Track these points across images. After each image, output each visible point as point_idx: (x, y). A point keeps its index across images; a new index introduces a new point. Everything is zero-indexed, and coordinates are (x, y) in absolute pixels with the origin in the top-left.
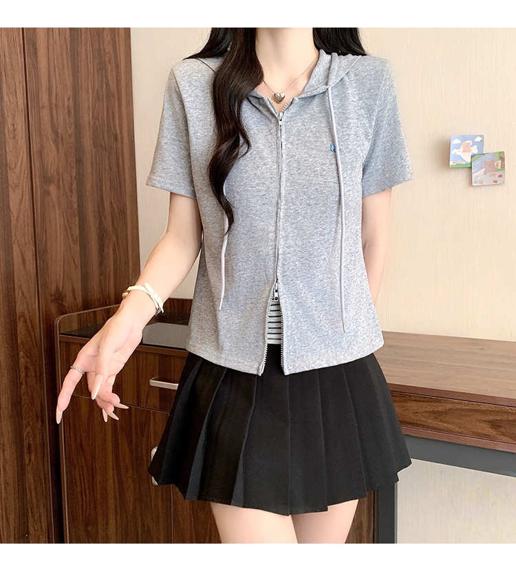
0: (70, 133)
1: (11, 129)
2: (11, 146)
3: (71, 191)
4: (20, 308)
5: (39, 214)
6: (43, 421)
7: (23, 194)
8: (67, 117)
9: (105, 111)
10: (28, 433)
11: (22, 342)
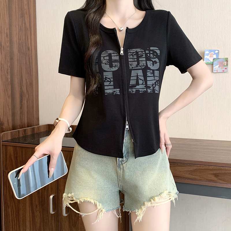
0: (7, 45)
9: (24, 36)
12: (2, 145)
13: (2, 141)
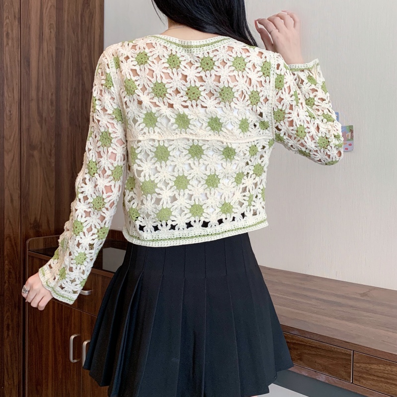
0: (52, 116)
1: (9, 114)
2: (7, 124)
3: (50, 155)
4: (7, 231)
5: (25, 169)
6: (19, 309)
7: (14, 156)
8: (50, 107)
9: (80, 102)
10: (8, 316)
11: (7, 255)
12: (29, 256)
13: (29, 250)
